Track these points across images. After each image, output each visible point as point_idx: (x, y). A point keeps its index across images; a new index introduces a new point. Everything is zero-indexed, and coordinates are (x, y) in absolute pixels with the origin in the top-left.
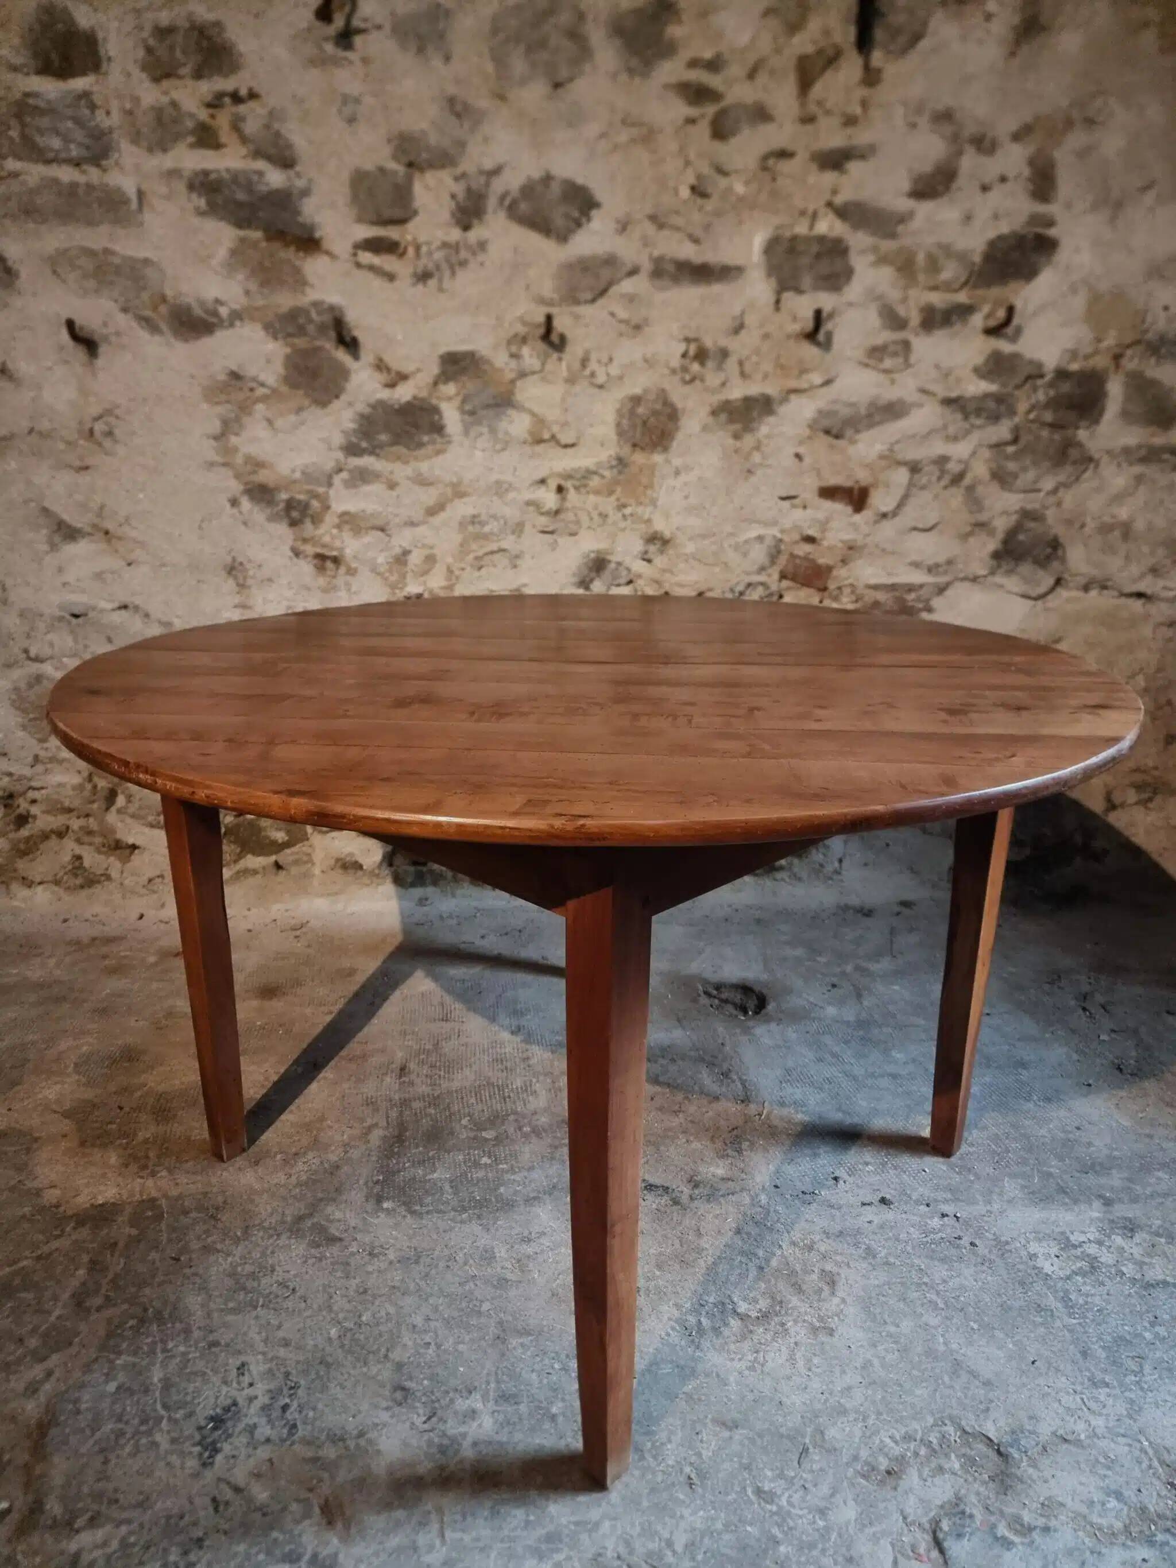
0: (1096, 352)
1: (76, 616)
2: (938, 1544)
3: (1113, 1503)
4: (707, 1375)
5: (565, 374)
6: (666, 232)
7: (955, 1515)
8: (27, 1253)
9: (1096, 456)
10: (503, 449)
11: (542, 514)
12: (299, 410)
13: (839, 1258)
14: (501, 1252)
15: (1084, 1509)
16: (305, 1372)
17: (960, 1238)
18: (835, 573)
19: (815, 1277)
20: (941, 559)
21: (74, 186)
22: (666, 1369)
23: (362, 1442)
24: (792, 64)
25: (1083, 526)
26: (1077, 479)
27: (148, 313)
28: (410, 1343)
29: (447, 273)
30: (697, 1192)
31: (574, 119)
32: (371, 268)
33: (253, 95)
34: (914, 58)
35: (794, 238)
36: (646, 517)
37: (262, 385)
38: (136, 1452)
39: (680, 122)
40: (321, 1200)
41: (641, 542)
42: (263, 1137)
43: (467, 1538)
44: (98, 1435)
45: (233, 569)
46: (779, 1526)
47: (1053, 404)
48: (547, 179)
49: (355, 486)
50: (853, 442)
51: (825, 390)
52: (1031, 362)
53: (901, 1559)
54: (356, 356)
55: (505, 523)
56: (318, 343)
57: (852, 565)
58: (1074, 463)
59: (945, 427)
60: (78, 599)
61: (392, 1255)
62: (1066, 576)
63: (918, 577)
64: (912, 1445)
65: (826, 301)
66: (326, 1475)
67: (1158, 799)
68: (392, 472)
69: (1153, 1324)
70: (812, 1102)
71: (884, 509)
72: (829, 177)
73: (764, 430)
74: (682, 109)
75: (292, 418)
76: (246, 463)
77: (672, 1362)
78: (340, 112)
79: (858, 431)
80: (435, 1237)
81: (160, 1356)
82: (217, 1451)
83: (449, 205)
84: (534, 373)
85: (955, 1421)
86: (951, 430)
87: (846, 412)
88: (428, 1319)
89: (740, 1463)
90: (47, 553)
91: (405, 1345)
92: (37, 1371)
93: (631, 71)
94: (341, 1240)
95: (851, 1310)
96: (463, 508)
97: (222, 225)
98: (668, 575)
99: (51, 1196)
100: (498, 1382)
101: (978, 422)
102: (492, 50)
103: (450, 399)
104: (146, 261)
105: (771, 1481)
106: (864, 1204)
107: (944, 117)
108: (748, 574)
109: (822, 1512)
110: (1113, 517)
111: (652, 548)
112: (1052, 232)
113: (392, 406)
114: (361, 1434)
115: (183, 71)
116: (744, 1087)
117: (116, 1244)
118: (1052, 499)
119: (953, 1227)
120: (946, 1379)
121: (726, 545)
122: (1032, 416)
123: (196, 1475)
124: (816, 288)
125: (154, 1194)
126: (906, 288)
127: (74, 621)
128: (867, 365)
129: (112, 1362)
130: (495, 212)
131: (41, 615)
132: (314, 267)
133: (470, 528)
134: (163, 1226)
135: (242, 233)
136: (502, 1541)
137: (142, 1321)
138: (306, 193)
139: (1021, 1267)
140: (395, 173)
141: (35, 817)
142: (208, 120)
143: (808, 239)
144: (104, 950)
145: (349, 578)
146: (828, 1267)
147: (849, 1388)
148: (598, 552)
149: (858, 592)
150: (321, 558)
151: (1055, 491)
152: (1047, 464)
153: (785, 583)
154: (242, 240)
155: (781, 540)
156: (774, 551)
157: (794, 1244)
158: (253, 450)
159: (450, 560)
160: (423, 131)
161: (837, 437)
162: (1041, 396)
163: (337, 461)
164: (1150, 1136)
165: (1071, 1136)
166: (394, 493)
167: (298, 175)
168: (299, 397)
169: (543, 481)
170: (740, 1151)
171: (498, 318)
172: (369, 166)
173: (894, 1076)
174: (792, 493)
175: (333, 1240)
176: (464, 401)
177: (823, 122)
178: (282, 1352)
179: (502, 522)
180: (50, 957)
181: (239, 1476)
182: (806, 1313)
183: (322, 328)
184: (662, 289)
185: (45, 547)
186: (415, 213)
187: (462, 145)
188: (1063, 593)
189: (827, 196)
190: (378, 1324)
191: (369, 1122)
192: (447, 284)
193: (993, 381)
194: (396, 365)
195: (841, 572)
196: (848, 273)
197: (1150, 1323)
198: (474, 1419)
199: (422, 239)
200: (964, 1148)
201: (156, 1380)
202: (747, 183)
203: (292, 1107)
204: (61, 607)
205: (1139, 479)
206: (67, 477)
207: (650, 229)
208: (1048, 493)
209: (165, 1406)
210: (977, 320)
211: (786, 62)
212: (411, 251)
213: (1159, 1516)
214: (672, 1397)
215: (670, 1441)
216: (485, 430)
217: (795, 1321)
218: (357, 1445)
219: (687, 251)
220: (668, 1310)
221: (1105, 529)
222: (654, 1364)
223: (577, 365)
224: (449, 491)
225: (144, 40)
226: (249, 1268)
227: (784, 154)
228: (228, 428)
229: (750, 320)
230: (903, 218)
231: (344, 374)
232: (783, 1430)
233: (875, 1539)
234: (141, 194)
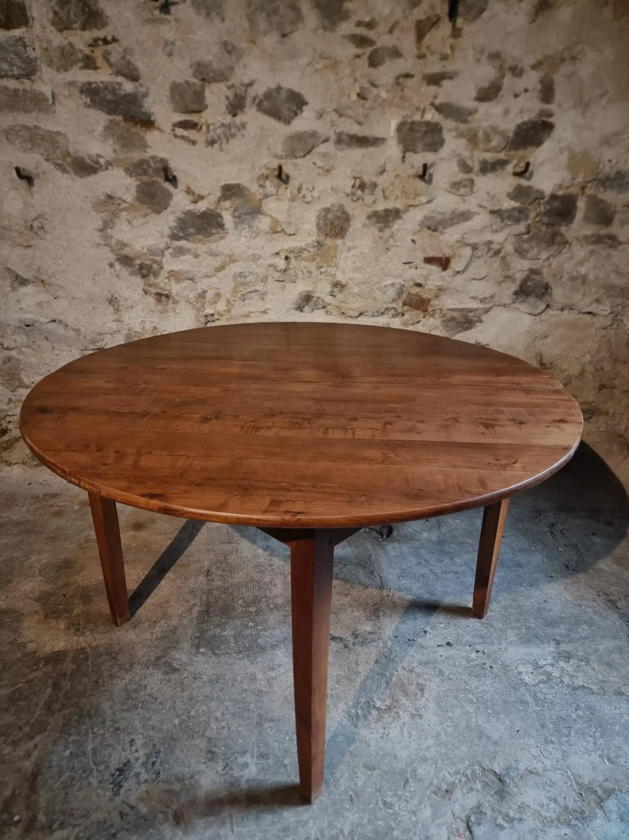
0: (572, 185)
1: (28, 326)
2: (469, 828)
3: (552, 805)
4: (360, 742)
5: (289, 196)
6: (343, 119)
7: (477, 813)
8: (21, 680)
9: (570, 240)
10: (256, 237)
11: (277, 271)
12: (145, 216)
13: (425, 676)
14: (259, 676)
15: (539, 809)
16: (163, 744)
17: (485, 664)
18: (432, 302)
19: (414, 687)
20: (487, 295)
21: (16, 91)
22: (341, 738)
23: (192, 781)
24: (414, 24)
25: (562, 277)
26: (560, 252)
27: (60, 162)
28: (215, 727)
29: (224, 141)
30: (356, 640)
31: (294, 55)
32: (183, 137)
33: (115, 40)
34: (479, 23)
35: (413, 123)
36: (333, 273)
37: (125, 202)
38: (81, 788)
39: (352, 57)
40: (169, 648)
41: (330, 286)
42: (138, 612)
43: (244, 831)
44: (62, 779)
45: (112, 301)
46: (394, 820)
47: (548, 213)
48: (279, 88)
49: (177, 257)
50: (442, 233)
51: (428, 205)
52: (538, 191)
53: (451, 836)
54: (176, 186)
55: (258, 277)
56: (154, 179)
57: (440, 298)
58: (559, 244)
59: (491, 225)
60: (29, 317)
61: (205, 678)
62: (552, 303)
63: (474, 305)
64: (459, 776)
65: (429, 157)
66: (175, 799)
67: (594, 418)
68: (196, 249)
69: (576, 709)
70: (414, 588)
71: (458, 269)
72: (433, 89)
73: (395, 227)
74: (353, 50)
75: (142, 220)
76: (117, 244)
77: (343, 735)
78: (163, 49)
79: (445, 228)
80: (226, 668)
81: (91, 736)
82: (121, 787)
83: (225, 102)
84: (272, 195)
85: (479, 763)
86: (495, 227)
87: (439, 217)
88: (223, 714)
89: (376, 788)
90: (11, 292)
91: (212, 728)
92: (30, 745)
93: (324, 28)
94: (179, 670)
95: (431, 705)
96: (235, 268)
97: (100, 112)
98: (344, 304)
99: (31, 647)
100: (259, 747)
101: (509, 223)
102: (248, 15)
103: (227, 209)
104: (58, 133)
105: (391, 797)
106: (438, 646)
107: (495, 56)
108: (386, 303)
109: (415, 813)
110: (577, 272)
111: (336, 290)
112: (551, 120)
113: (195, 214)
114: (192, 777)
115: (75, 26)
116: (381, 581)
117: (65, 674)
118: (546, 263)
119: (482, 658)
120: (476, 740)
121: (375, 288)
122: (537, 219)
123: (112, 800)
124: (424, 150)
125: (84, 645)
126: (473, 150)
127: (27, 328)
128: (450, 192)
129: (67, 740)
130: (250, 107)
131: (9, 326)
132: (151, 136)
133: (239, 279)
134: (89, 663)
135: (111, 117)
136: (261, 832)
137: (81, 717)
138: (146, 95)
139: (514, 679)
140: (195, 84)
141: (11, 430)
142: (90, 53)
143: (420, 124)
144: (51, 502)
145: (174, 305)
146: (421, 681)
147: (429, 747)
148: (307, 292)
149: (444, 312)
150: (159, 295)
151: (548, 258)
152: (543, 245)
153: (406, 308)
154: (111, 121)
155: (404, 286)
156: (400, 291)
157: (403, 668)
158: (120, 237)
159: (228, 296)
160: (210, 62)
161: (434, 231)
162: (542, 208)
163: (167, 243)
164: (580, 605)
165: (541, 606)
166: (197, 260)
167: (141, 85)
168: (145, 209)
169: (277, 254)
170: (378, 617)
171: (252, 166)
172: (180, 80)
173: (456, 573)
174: (410, 261)
175: (175, 670)
176: (234, 211)
177: (430, 58)
178: (151, 733)
179: (256, 276)
180: (22, 506)
181: (132, 800)
182: (409, 707)
183: (156, 171)
184: (342, 150)
185: (9, 289)
186: (206, 107)
187: (232, 69)
188: (550, 312)
189: (431, 100)
190: (199, 716)
191: (192, 602)
192: (224, 146)
193: (517, 201)
194: (197, 192)
195: (435, 302)
196: (442, 142)
197: (575, 708)
198: (246, 768)
199: (210, 122)
200: (489, 614)
201: (89, 749)
202: (388, 92)
203: (152, 595)
204: (20, 321)
205: (592, 252)
206: (19, 251)
207: (335, 116)
208: (544, 260)
209: (94, 763)
210: (510, 168)
211: (409, 24)
212: (204, 128)
213: (574, 811)
214: (343, 754)
215: (342, 777)
216: (246, 226)
217: (404, 711)
218: (190, 783)
219: (356, 130)
220: (342, 706)
221: (573, 279)
222: (335, 736)
223: (296, 191)
224: (227, 259)
225: (52, 8)
226: (133, 687)
227: (408, 76)
228: (107, 225)
229: (389, 167)
230: (471, 112)
231: (169, 196)
232: (397, 770)
233: (440, 826)
234: (53, 94)
